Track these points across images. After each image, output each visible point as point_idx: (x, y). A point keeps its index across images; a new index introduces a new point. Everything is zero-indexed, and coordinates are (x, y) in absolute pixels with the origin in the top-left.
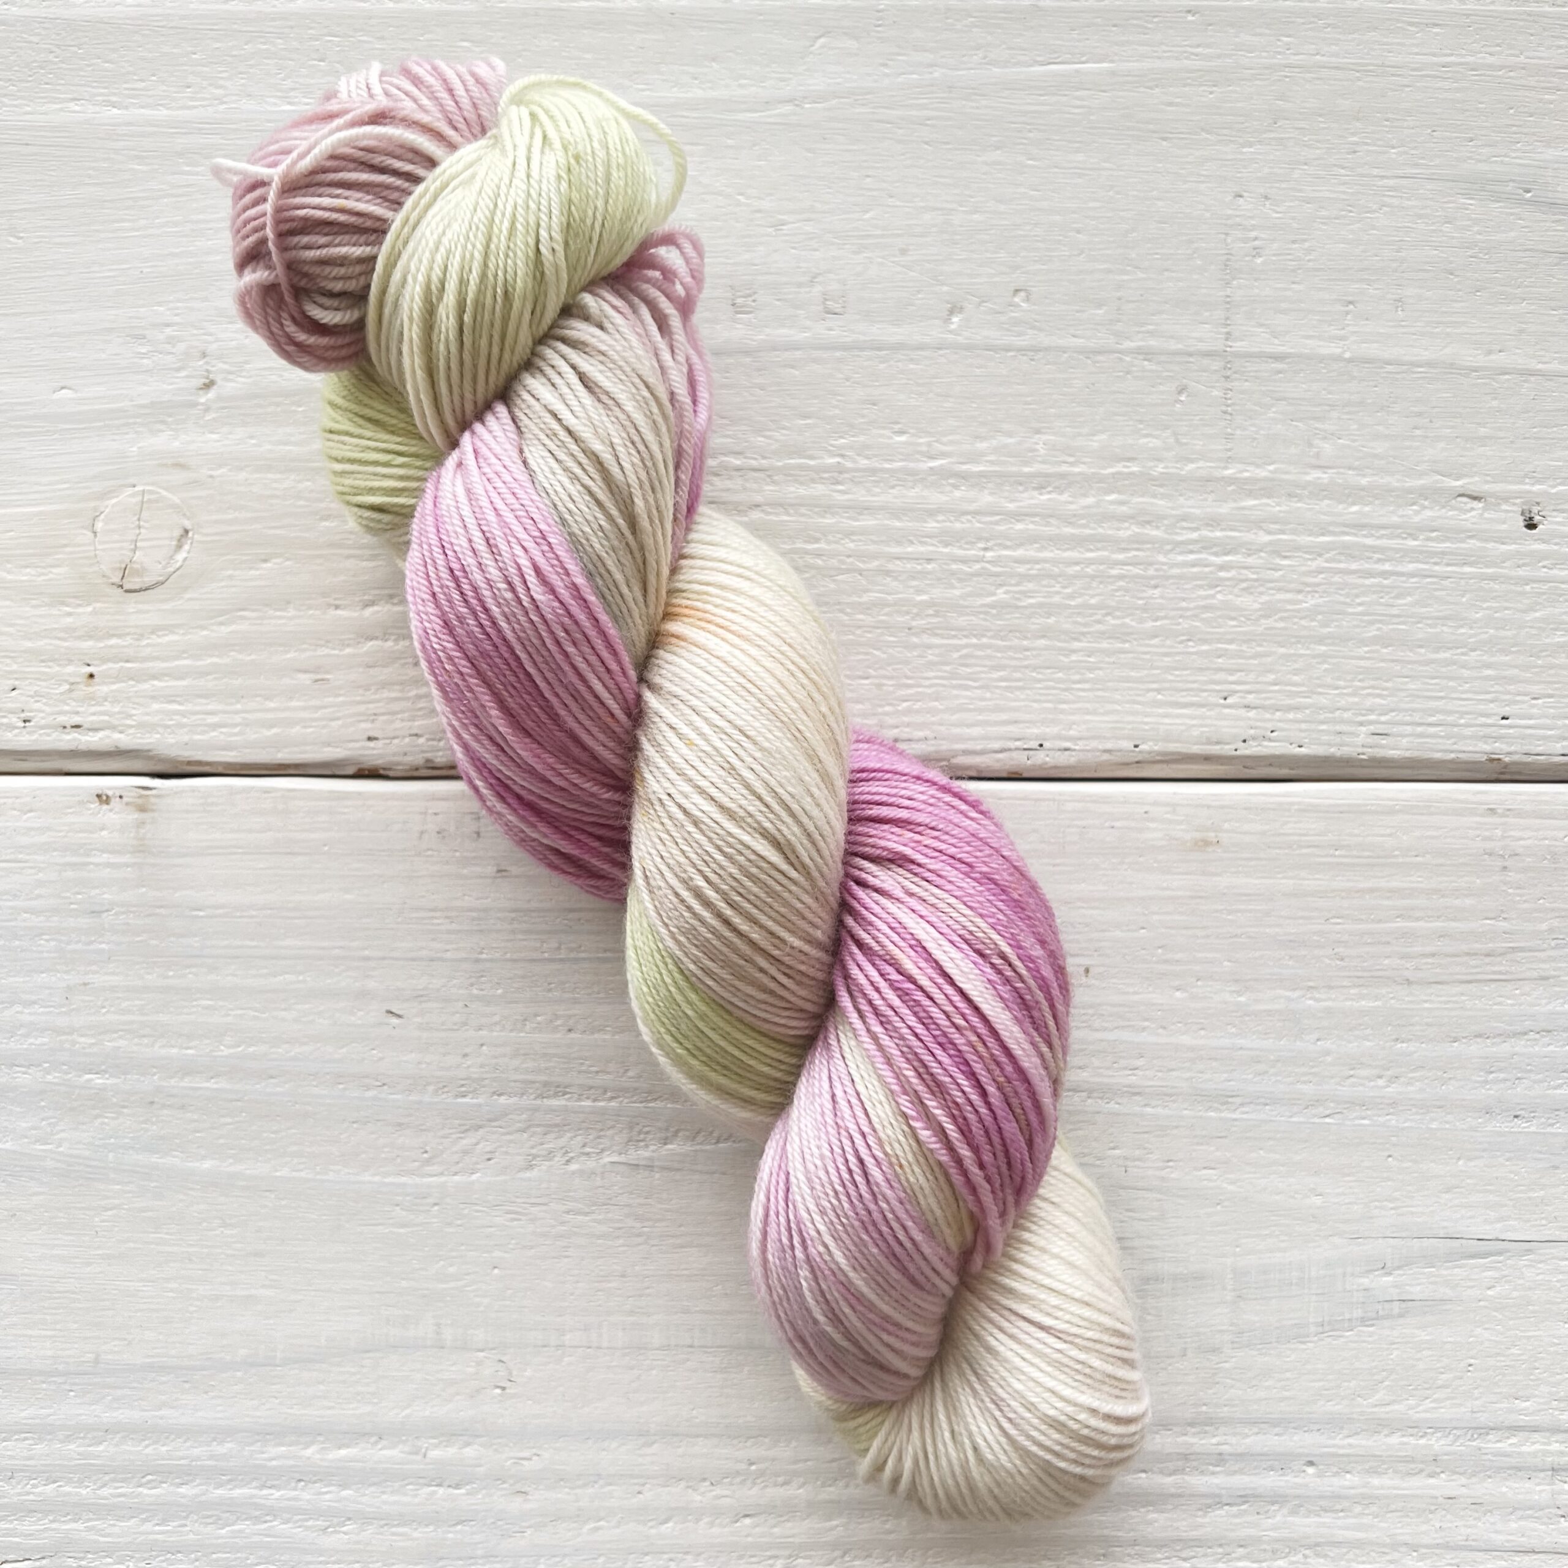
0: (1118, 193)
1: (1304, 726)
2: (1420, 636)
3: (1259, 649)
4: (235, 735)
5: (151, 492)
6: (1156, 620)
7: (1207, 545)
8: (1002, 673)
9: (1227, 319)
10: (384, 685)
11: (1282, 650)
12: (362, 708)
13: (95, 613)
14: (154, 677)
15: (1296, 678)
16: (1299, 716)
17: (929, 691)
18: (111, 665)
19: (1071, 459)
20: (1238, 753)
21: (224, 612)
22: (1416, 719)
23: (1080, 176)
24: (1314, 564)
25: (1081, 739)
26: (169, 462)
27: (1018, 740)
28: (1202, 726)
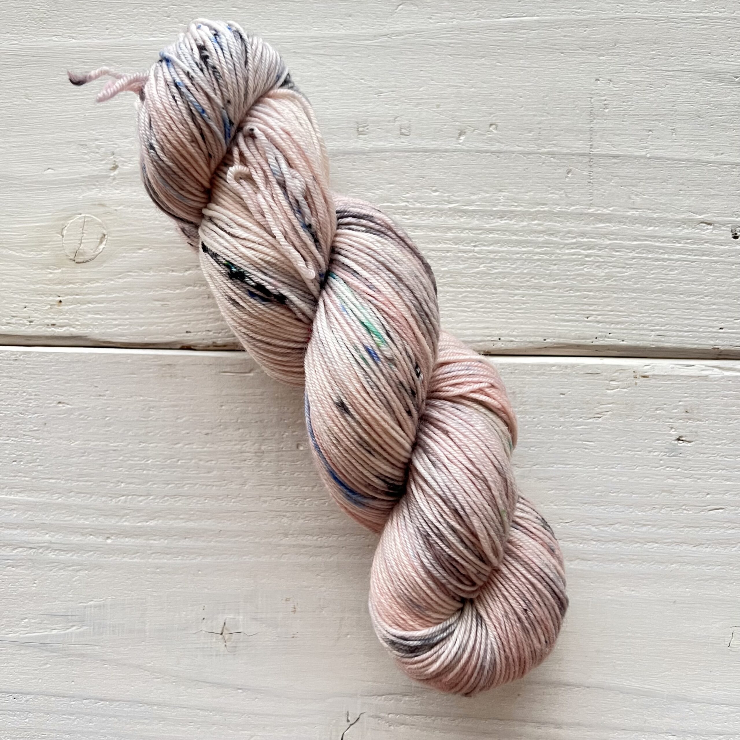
0: (540, 78)
1: (625, 331)
2: (681, 289)
3: (604, 295)
4: (125, 329)
5: (88, 217)
6: (555, 280)
7: (579, 245)
8: (481, 305)
9: (591, 138)
10: (195, 307)
11: (615, 295)
12: (183, 318)
13: (62, 272)
14: (89, 302)
15: (621, 309)
16: (623, 326)
17: (447, 313)
18: (69, 297)
19: (516, 204)
20: (593, 344)
21: (121, 273)
22: (679, 329)
23: (521, 70)
24: (631, 254)
25: (518, 336)
26: (97, 203)
27: (488, 336)
28: (576, 331)
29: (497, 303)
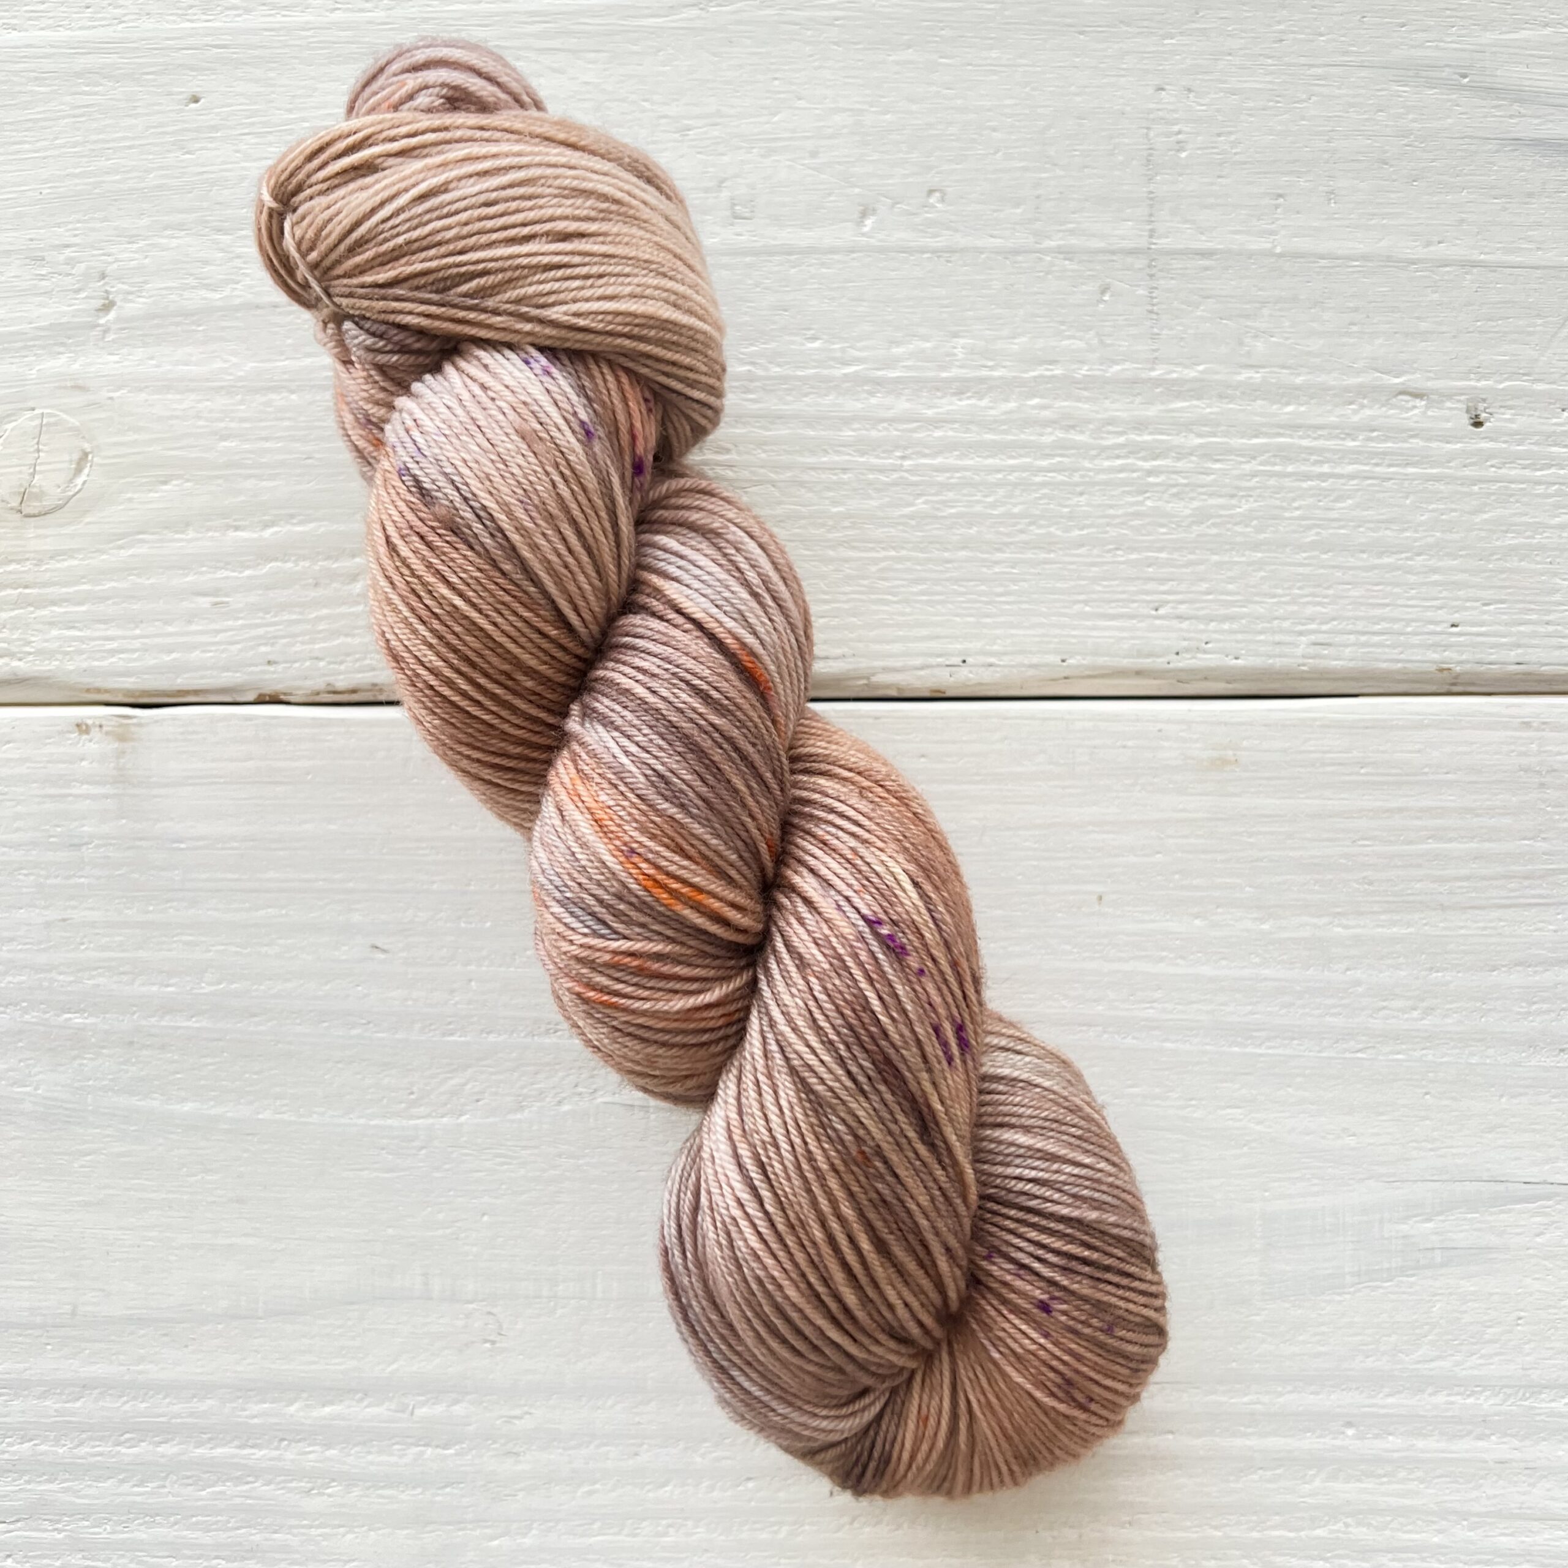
0: (1034, 89)
1: (1240, 637)
2: (1363, 540)
3: (1192, 557)
4: (135, 660)
5: (50, 415)
6: (1082, 529)
7: (1133, 450)
8: (920, 587)
9: (1151, 215)
10: (287, 607)
11: (1215, 558)
12: (261, 631)
14: (54, 603)
15: (1231, 587)
16: (1235, 626)
17: (846, 606)
18: (9, 591)
19: (990, 363)
20: (1171, 666)
21: (123, 536)
22: (1360, 628)
23: (994, 72)
24: (1247, 467)
25: (1005, 654)
26: (69, 384)
27: (940, 656)
28: (1132, 638)
29: (956, 581)
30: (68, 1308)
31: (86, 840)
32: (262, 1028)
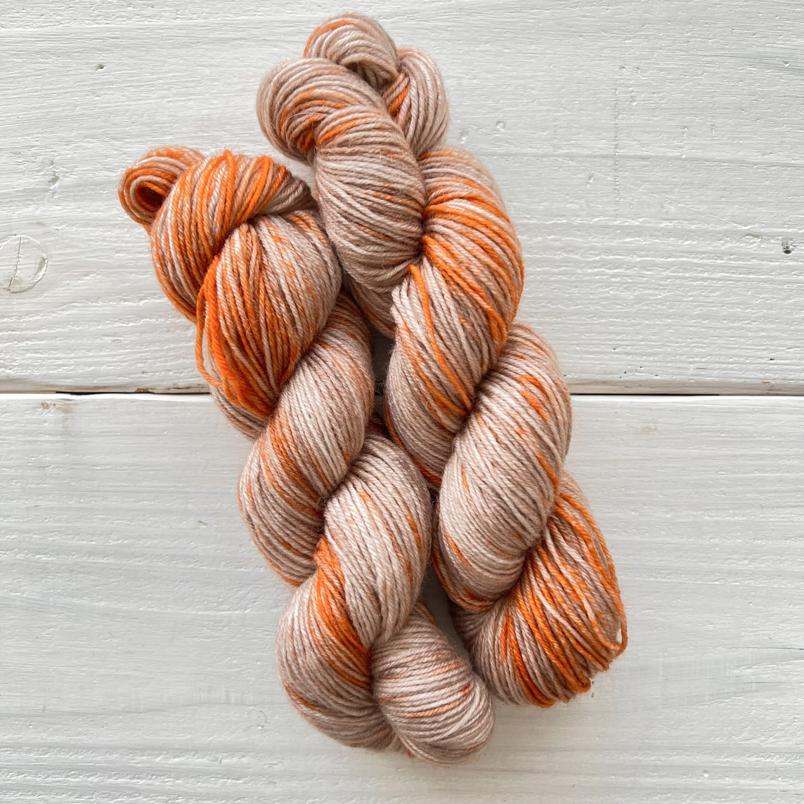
0: (555, 67)
1: (658, 364)
2: (724, 313)
3: (633, 321)
4: (71, 370)
5: (24, 238)
6: (577, 305)
7: (605, 264)
9: (616, 137)
10: (151, 343)
11: (647, 322)
12: (138, 356)
14: (28, 339)
15: (654, 337)
16: (656, 359)
18: (4, 333)
19: (529, 216)
20: (622, 379)
21: (64, 304)
22: (722, 360)
23: (533, 58)
24: (664, 273)
26: (34, 222)
28: (601, 364)
30: (41, 707)
31: (47, 465)
32: (140, 564)
